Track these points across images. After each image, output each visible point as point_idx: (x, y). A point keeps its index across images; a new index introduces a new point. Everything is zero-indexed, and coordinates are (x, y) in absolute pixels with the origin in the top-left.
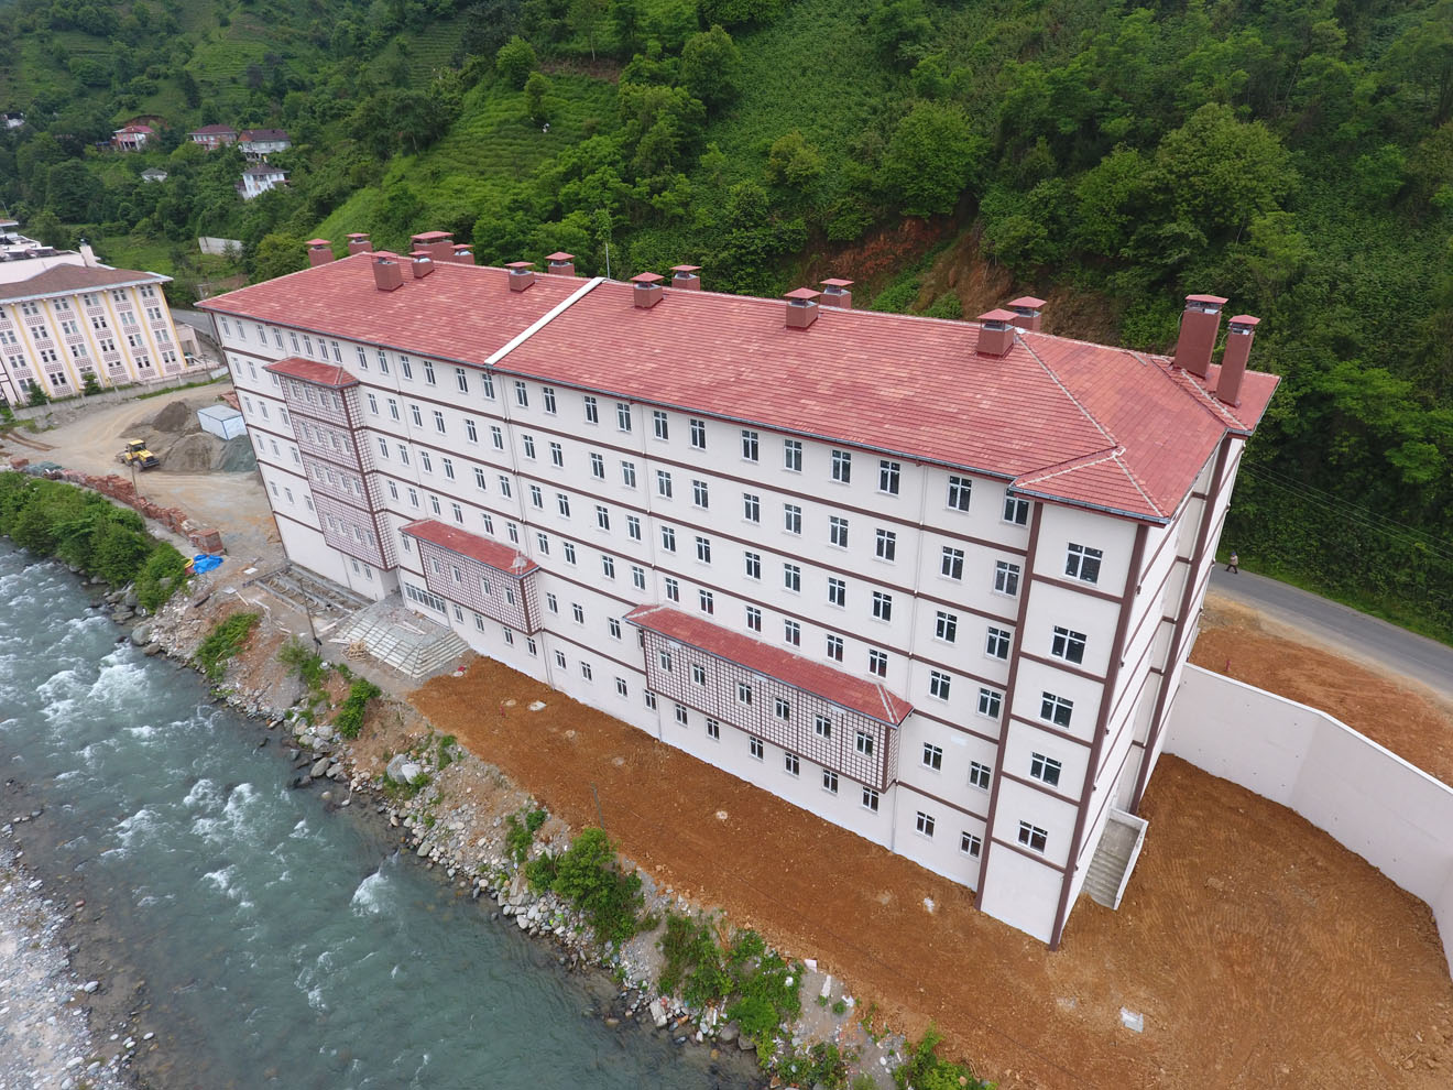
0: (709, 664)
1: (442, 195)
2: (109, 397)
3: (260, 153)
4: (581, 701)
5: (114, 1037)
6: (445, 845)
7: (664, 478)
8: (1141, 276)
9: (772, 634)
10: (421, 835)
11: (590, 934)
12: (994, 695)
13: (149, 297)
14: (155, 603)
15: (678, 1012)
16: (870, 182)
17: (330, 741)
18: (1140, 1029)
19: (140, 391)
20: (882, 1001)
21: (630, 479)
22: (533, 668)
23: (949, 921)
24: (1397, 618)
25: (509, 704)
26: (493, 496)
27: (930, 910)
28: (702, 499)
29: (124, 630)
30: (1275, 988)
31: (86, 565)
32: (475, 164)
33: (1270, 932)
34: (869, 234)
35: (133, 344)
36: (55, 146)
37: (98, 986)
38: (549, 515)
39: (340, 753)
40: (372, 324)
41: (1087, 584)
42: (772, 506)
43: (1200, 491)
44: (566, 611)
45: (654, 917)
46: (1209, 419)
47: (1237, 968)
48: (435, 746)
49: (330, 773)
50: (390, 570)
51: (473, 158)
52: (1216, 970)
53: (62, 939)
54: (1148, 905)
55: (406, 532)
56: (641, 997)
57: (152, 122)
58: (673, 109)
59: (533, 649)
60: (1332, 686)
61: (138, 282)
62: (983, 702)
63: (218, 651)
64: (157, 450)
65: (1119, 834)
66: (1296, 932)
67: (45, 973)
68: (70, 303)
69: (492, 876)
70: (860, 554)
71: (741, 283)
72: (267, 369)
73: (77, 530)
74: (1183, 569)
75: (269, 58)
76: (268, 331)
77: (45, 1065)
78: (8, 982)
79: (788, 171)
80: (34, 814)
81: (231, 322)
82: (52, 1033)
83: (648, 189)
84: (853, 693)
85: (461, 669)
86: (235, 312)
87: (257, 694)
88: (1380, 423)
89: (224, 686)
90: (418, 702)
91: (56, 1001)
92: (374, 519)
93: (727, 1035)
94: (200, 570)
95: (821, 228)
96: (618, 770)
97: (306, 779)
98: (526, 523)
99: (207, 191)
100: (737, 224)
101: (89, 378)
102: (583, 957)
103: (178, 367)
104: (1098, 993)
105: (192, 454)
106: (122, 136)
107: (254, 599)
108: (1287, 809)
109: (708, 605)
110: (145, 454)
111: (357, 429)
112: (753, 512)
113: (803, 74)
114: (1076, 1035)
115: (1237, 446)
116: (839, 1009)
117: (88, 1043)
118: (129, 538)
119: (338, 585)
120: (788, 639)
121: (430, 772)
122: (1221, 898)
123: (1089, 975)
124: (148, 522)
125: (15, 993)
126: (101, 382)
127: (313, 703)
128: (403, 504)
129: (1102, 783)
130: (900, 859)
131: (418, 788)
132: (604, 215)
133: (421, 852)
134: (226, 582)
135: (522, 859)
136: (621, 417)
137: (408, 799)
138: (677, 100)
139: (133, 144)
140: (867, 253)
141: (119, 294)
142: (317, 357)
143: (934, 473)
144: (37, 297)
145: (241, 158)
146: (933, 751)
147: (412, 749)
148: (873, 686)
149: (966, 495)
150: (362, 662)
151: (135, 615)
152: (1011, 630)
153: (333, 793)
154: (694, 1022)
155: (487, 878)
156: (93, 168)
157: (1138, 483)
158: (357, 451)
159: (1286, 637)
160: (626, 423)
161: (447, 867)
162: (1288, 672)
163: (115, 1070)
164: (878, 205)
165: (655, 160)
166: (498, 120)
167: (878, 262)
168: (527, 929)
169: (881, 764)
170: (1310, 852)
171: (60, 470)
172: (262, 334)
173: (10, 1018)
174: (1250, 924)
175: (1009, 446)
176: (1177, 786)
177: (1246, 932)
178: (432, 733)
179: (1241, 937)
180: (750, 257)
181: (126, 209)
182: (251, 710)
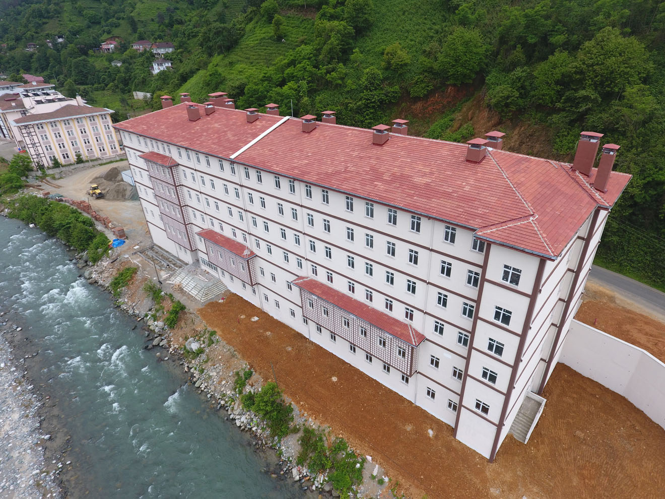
0: (330, 308)
1: (233, 73)
2: (87, 164)
3: (161, 53)
4: (275, 318)
5: (54, 462)
6: (208, 382)
7: (310, 217)
8: (565, 117)
9: (359, 295)
10: (197, 377)
11: (268, 432)
12: (465, 335)
13: (105, 120)
14: (95, 260)
15: (305, 474)
16: (432, 68)
17: (163, 329)
19: (100, 162)
20: (402, 481)
21: (295, 216)
22: (255, 300)
23: (439, 443)
25: (242, 317)
26: (236, 220)
27: (431, 436)
28: (328, 228)
29: (82, 271)
30: (606, 494)
31: (68, 242)
32: (248, 58)
33: (607, 463)
34: (430, 93)
35: (97, 141)
36: (76, 50)
37: (50, 437)
38: (260, 231)
39: (167, 335)
40: (183, 137)
41: (513, 286)
42: (360, 234)
43: (582, 235)
44: (268, 276)
45: (298, 427)
46: (588, 199)
47: (587, 481)
48: (207, 335)
49: (160, 345)
50: (194, 251)
51: (248, 56)
52: (575, 481)
53: (38, 414)
54: (543, 443)
55: (199, 234)
56: (289, 465)
57: (117, 39)
58: (338, 32)
59: (254, 291)
60: (651, 335)
61: (100, 113)
62: (460, 338)
63: (119, 284)
64: (104, 189)
65: (530, 405)
66: (620, 464)
67: (29, 429)
68: (71, 122)
69: (227, 399)
70: (401, 260)
71: (367, 117)
72: (140, 157)
73: (64, 226)
74: (571, 276)
75: (168, 10)
76: (141, 139)
77: (24, 472)
78: (13, 432)
79: (392, 62)
80: (34, 354)
81: (126, 134)
82: (28, 457)
83: (325, 71)
84: (396, 328)
85: (223, 299)
86: (127, 130)
87: (134, 305)
89: (120, 300)
90: (201, 314)
91: (32, 442)
92: (186, 227)
93: (327, 488)
94: (115, 246)
95: (407, 90)
96: (288, 353)
97: (150, 346)
98: (250, 234)
99: (138, 71)
100: (366, 88)
101: (78, 156)
102: (264, 442)
103: (117, 152)
104: (512, 487)
105: (118, 192)
106: (104, 46)
107: (136, 261)
108: (622, 397)
109: (330, 279)
110: (98, 191)
111: (178, 186)
112: (351, 236)
113: (404, 14)
115: (603, 214)
116: (381, 482)
117: (43, 463)
118: (86, 230)
119: (173, 256)
120: (367, 298)
121: (204, 347)
122: (582, 442)
123: (508, 477)
124: (96, 222)
125: (16, 437)
126: (84, 158)
127: (157, 311)
128: (199, 221)
129: (519, 386)
130: (418, 408)
131: (198, 354)
132: (304, 83)
133: (197, 385)
134: (125, 252)
135: (241, 393)
136: (291, 186)
137: (194, 359)
138: (341, 27)
139: (109, 49)
140: (429, 103)
141: (92, 118)
142: (161, 152)
143: (437, 224)
144: (56, 119)
145: (153, 55)
146: (435, 359)
147: (197, 336)
148: (406, 325)
149: (453, 236)
150: (179, 293)
151: (87, 265)
152: (474, 304)
153: (161, 353)
154: (312, 480)
155: (224, 400)
156: (91, 60)
157: (542, 236)
158: (178, 196)
159: (629, 308)
160: (293, 189)
161: (207, 393)
162: (628, 327)
163: (53, 478)
164: (435, 79)
165: (329, 57)
166: (260, 38)
167: (434, 108)
168: (240, 427)
169: (409, 363)
170: (632, 422)
171: (62, 198)
172: (139, 140)
173: (12, 449)
174: (596, 457)
175: (476, 211)
176: (564, 381)
177: (593, 462)
178: (206, 329)
179: (590, 464)
180: (372, 104)
181: (104, 79)
182: (131, 312)
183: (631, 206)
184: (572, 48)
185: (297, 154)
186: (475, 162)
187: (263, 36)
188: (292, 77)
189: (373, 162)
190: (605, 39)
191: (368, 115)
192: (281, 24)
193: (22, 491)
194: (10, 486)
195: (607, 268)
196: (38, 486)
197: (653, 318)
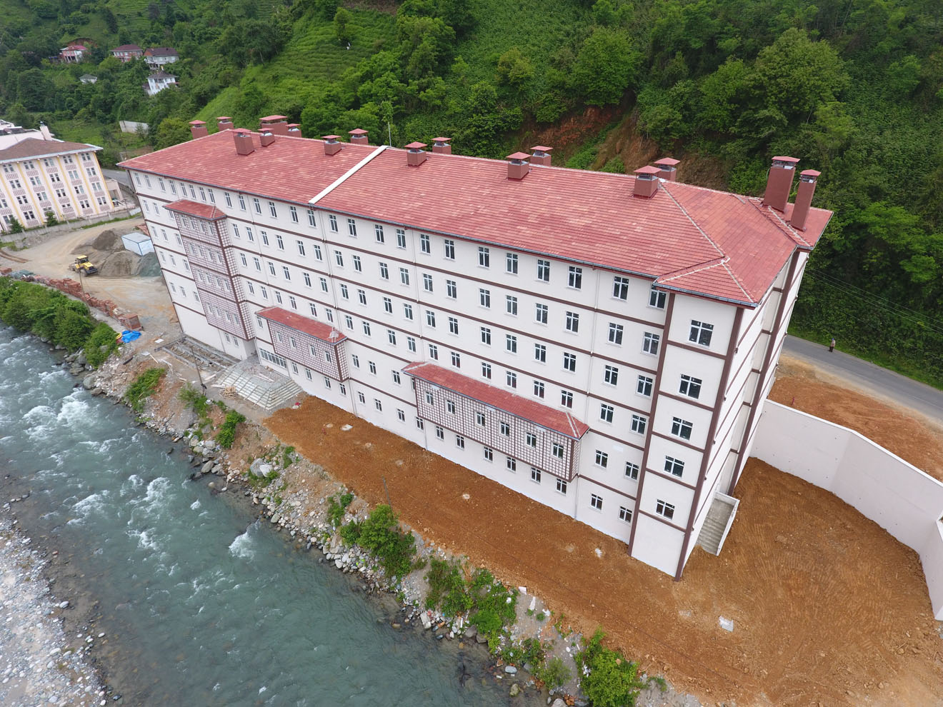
0: (457, 400)
1: (280, 92)
2: (63, 227)
3: (159, 63)
4: (375, 425)
5: (80, 636)
6: (289, 516)
7: (428, 279)
8: (743, 146)
9: (498, 380)
10: (273, 510)
11: (382, 571)
12: (642, 419)
13: (87, 161)
14: (98, 362)
15: (438, 619)
16: (564, 83)
17: (214, 450)
18: (731, 630)
19: (83, 223)
20: (568, 612)
21: (406, 279)
22: (344, 403)
23: (611, 563)
24: (904, 371)
25: (328, 426)
26: (316, 291)
27: (599, 556)
28: (453, 292)
29: (79, 379)
30: (817, 604)
31: (52, 338)
32: (301, 70)
33: (816, 570)
34: (564, 118)
35: (78, 192)
36: (21, 59)
37: (68, 604)
38: (353, 304)
39: (220, 458)
40: (234, 177)
41: (703, 347)
42: (498, 296)
43: (778, 287)
44: (365, 366)
45: (423, 560)
46: (785, 239)
47: (794, 592)
48: (281, 453)
49: (213, 471)
50: (250, 340)
51: (300, 66)
52: (780, 593)
53: (44, 575)
54: (738, 552)
55: (260, 315)
56: (415, 610)
57: (86, 43)
58: (433, 33)
59: (343, 391)
60: (860, 414)
61: (80, 151)
62: (635, 424)
63: (140, 393)
64: (96, 262)
65: (720, 508)
66: (832, 569)
67: (34, 596)
68: (35, 164)
69: (319, 535)
70: (556, 328)
71: (478, 151)
72: (166, 208)
73: (45, 315)
74: (767, 338)
76: (166, 182)
77: (37, 653)
78: (11, 602)
79: (510, 75)
80: (24, 496)
81: (141, 176)
82: (40, 633)
83: (417, 87)
84: (550, 418)
85: (297, 404)
86: (144, 170)
87: (165, 420)
88: (898, 242)
89: (144, 415)
90: (269, 425)
91: (42, 613)
92: (239, 307)
93: (469, 634)
94: (126, 341)
95: (532, 114)
96: (399, 468)
97: (198, 474)
98: (338, 309)
99: (124, 90)
100: (476, 111)
101: (50, 215)
102: (378, 585)
103: (108, 208)
104: (705, 607)
105: (119, 265)
106: (66, 53)
107: (162, 359)
108: (829, 492)
109: (457, 362)
110: (88, 265)
111: (226, 247)
112: (486, 301)
113: (521, 9)
114: (691, 633)
115: (803, 257)
116: (541, 617)
117: (63, 639)
118: (79, 320)
119: (216, 350)
120: (509, 384)
121: (278, 470)
122: (785, 548)
123: (700, 596)
124: (92, 310)
125: (16, 609)
126: (58, 217)
127: (202, 426)
128: (258, 297)
129: (710, 475)
130: (580, 524)
131: (271, 479)
132: (388, 105)
133: (273, 520)
134: (144, 348)
135: (338, 524)
136: (399, 238)
137: (265, 487)
138: (437, 26)
139: (73, 58)
140: (562, 131)
141: (67, 158)
142: (199, 200)
143: (605, 275)
144: (12, 160)
145: (147, 67)
146: (602, 455)
147: (266, 455)
148: (564, 414)
149: (625, 289)
150: (233, 400)
151: (85, 370)
152: (653, 377)
153: (216, 483)
154: (449, 626)
155: (316, 536)
156: (47, 74)
157: (737, 280)
158: (226, 262)
159: (831, 382)
160: (402, 242)
161: (289, 530)
162: (832, 405)
163: (81, 656)
164: (570, 98)
165: (422, 67)
166: (317, 40)
167: (569, 137)
168: (342, 569)
169: (568, 464)
170: (842, 519)
171: (32, 276)
172: (162, 184)
173: (12, 624)
174: (803, 565)
175: (654, 256)
176: (759, 478)
177: (800, 569)
178: (279, 445)
179: (797, 572)
180: (484, 133)
181: (70, 102)
182: (162, 430)
183: (828, 257)
184: (749, 55)
185: (406, 195)
186: (646, 197)
187: (321, 38)
188: (369, 96)
189: (512, 201)
190: (790, 44)
191: (479, 148)
192: (346, 22)
193: (38, 678)
194: (18, 672)
196: (61, 669)
197: (860, 393)
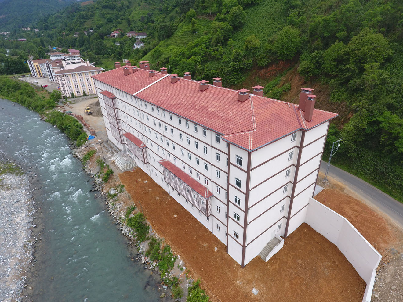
0: (175, 177)
1: (167, 51)
2: (88, 97)
3: (139, 38)
4: (156, 182)
5: (34, 238)
6: (115, 211)
7: (166, 127)
8: (338, 81)
9: (187, 171)
10: (111, 208)
11: (136, 238)
14: (79, 146)
15: (148, 261)
16: (270, 50)
17: (101, 182)
18: (256, 294)
19: (95, 96)
20: (192, 270)
21: (160, 126)
22: (148, 172)
23: (219, 254)
25: (139, 180)
26: (138, 128)
27: (215, 250)
28: (172, 133)
30: (302, 294)
31: (69, 135)
32: (176, 43)
33: (309, 279)
34: (269, 64)
36: (98, 36)
37: (36, 226)
38: (148, 134)
39: (102, 186)
40: (118, 84)
41: (241, 167)
42: (185, 137)
43: (298, 145)
44: (152, 159)
45: (150, 237)
46: (297, 124)
47: (293, 286)
48: (120, 187)
49: (98, 190)
50: (123, 144)
51: (176, 41)
52: (287, 285)
53: (34, 215)
54: (276, 263)
55: (125, 135)
56: (141, 255)
57: (119, 31)
58: (222, 28)
59: (147, 167)
60: (356, 211)
61: (97, 70)
63: (87, 158)
64: (92, 110)
65: (275, 242)
66: (317, 280)
67: (27, 221)
68: (82, 74)
69: (121, 220)
70: (201, 152)
71: (233, 77)
72: (101, 93)
73: (68, 127)
74: (294, 168)
75: (148, 14)
77: (20, 240)
78: (21, 222)
79: (249, 46)
80: (39, 188)
82: (24, 234)
83: (212, 50)
84: (200, 189)
85: (133, 170)
87: (91, 169)
88: (393, 132)
89: (85, 166)
90: (120, 176)
91: (27, 227)
92: (119, 131)
93: (156, 269)
95: (256, 62)
96: (156, 200)
97: (93, 190)
98: (144, 135)
99: (127, 49)
100: (233, 60)
101: (84, 92)
102: (133, 243)
104: (249, 282)
106: (113, 34)
107: (97, 148)
108: (335, 246)
109: (175, 161)
110: (89, 111)
112: (182, 138)
113: (263, 18)
114: (237, 291)
116: (182, 269)
117: (29, 238)
118: (77, 130)
119: (116, 146)
120: (190, 172)
121: (117, 193)
122: (299, 266)
123: (249, 277)
124: (84, 127)
125: (21, 224)
126: (87, 93)
127: (101, 173)
128: (125, 128)
130: (214, 236)
131: (114, 197)
132: (199, 57)
133: (109, 212)
134: (93, 143)
136: (158, 111)
137: (111, 199)
138: (224, 26)
139: (115, 36)
140: (269, 70)
141: (93, 73)
142: (109, 91)
143: (213, 133)
144: (75, 73)
145: (135, 40)
146: (218, 208)
147: (116, 187)
148: (205, 188)
149: (219, 139)
150: (113, 165)
151: (75, 148)
152: (228, 176)
153: (97, 194)
154: (150, 264)
156: (105, 42)
157: (250, 140)
158: (116, 114)
159: (350, 195)
161: (113, 216)
162: (345, 205)
163: (32, 244)
164: (273, 57)
165: (216, 42)
166: (184, 31)
167: (272, 73)
168: (124, 234)
169: (206, 209)
170: (335, 259)
171: (71, 113)
172: (101, 84)
173: (18, 229)
174: (304, 275)
176: (304, 233)
177: (301, 277)
178: (120, 184)
179: (299, 278)
180: (236, 70)
181: (110, 52)
182: (89, 173)
183: (364, 136)
184: (346, 40)
185: (163, 94)
187: (186, 30)
188: (195, 54)
189: (195, 100)
190: (364, 35)
192: (195, 24)
193: (17, 248)
194: (12, 245)
195: (349, 172)
196: (24, 247)
197: (363, 202)
